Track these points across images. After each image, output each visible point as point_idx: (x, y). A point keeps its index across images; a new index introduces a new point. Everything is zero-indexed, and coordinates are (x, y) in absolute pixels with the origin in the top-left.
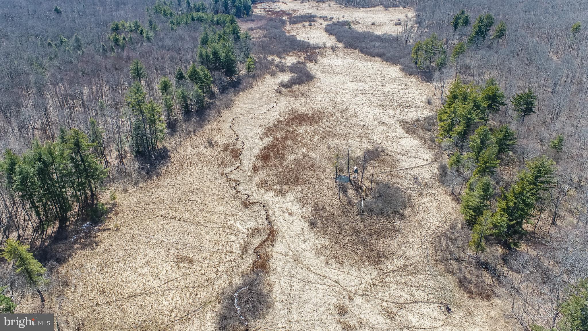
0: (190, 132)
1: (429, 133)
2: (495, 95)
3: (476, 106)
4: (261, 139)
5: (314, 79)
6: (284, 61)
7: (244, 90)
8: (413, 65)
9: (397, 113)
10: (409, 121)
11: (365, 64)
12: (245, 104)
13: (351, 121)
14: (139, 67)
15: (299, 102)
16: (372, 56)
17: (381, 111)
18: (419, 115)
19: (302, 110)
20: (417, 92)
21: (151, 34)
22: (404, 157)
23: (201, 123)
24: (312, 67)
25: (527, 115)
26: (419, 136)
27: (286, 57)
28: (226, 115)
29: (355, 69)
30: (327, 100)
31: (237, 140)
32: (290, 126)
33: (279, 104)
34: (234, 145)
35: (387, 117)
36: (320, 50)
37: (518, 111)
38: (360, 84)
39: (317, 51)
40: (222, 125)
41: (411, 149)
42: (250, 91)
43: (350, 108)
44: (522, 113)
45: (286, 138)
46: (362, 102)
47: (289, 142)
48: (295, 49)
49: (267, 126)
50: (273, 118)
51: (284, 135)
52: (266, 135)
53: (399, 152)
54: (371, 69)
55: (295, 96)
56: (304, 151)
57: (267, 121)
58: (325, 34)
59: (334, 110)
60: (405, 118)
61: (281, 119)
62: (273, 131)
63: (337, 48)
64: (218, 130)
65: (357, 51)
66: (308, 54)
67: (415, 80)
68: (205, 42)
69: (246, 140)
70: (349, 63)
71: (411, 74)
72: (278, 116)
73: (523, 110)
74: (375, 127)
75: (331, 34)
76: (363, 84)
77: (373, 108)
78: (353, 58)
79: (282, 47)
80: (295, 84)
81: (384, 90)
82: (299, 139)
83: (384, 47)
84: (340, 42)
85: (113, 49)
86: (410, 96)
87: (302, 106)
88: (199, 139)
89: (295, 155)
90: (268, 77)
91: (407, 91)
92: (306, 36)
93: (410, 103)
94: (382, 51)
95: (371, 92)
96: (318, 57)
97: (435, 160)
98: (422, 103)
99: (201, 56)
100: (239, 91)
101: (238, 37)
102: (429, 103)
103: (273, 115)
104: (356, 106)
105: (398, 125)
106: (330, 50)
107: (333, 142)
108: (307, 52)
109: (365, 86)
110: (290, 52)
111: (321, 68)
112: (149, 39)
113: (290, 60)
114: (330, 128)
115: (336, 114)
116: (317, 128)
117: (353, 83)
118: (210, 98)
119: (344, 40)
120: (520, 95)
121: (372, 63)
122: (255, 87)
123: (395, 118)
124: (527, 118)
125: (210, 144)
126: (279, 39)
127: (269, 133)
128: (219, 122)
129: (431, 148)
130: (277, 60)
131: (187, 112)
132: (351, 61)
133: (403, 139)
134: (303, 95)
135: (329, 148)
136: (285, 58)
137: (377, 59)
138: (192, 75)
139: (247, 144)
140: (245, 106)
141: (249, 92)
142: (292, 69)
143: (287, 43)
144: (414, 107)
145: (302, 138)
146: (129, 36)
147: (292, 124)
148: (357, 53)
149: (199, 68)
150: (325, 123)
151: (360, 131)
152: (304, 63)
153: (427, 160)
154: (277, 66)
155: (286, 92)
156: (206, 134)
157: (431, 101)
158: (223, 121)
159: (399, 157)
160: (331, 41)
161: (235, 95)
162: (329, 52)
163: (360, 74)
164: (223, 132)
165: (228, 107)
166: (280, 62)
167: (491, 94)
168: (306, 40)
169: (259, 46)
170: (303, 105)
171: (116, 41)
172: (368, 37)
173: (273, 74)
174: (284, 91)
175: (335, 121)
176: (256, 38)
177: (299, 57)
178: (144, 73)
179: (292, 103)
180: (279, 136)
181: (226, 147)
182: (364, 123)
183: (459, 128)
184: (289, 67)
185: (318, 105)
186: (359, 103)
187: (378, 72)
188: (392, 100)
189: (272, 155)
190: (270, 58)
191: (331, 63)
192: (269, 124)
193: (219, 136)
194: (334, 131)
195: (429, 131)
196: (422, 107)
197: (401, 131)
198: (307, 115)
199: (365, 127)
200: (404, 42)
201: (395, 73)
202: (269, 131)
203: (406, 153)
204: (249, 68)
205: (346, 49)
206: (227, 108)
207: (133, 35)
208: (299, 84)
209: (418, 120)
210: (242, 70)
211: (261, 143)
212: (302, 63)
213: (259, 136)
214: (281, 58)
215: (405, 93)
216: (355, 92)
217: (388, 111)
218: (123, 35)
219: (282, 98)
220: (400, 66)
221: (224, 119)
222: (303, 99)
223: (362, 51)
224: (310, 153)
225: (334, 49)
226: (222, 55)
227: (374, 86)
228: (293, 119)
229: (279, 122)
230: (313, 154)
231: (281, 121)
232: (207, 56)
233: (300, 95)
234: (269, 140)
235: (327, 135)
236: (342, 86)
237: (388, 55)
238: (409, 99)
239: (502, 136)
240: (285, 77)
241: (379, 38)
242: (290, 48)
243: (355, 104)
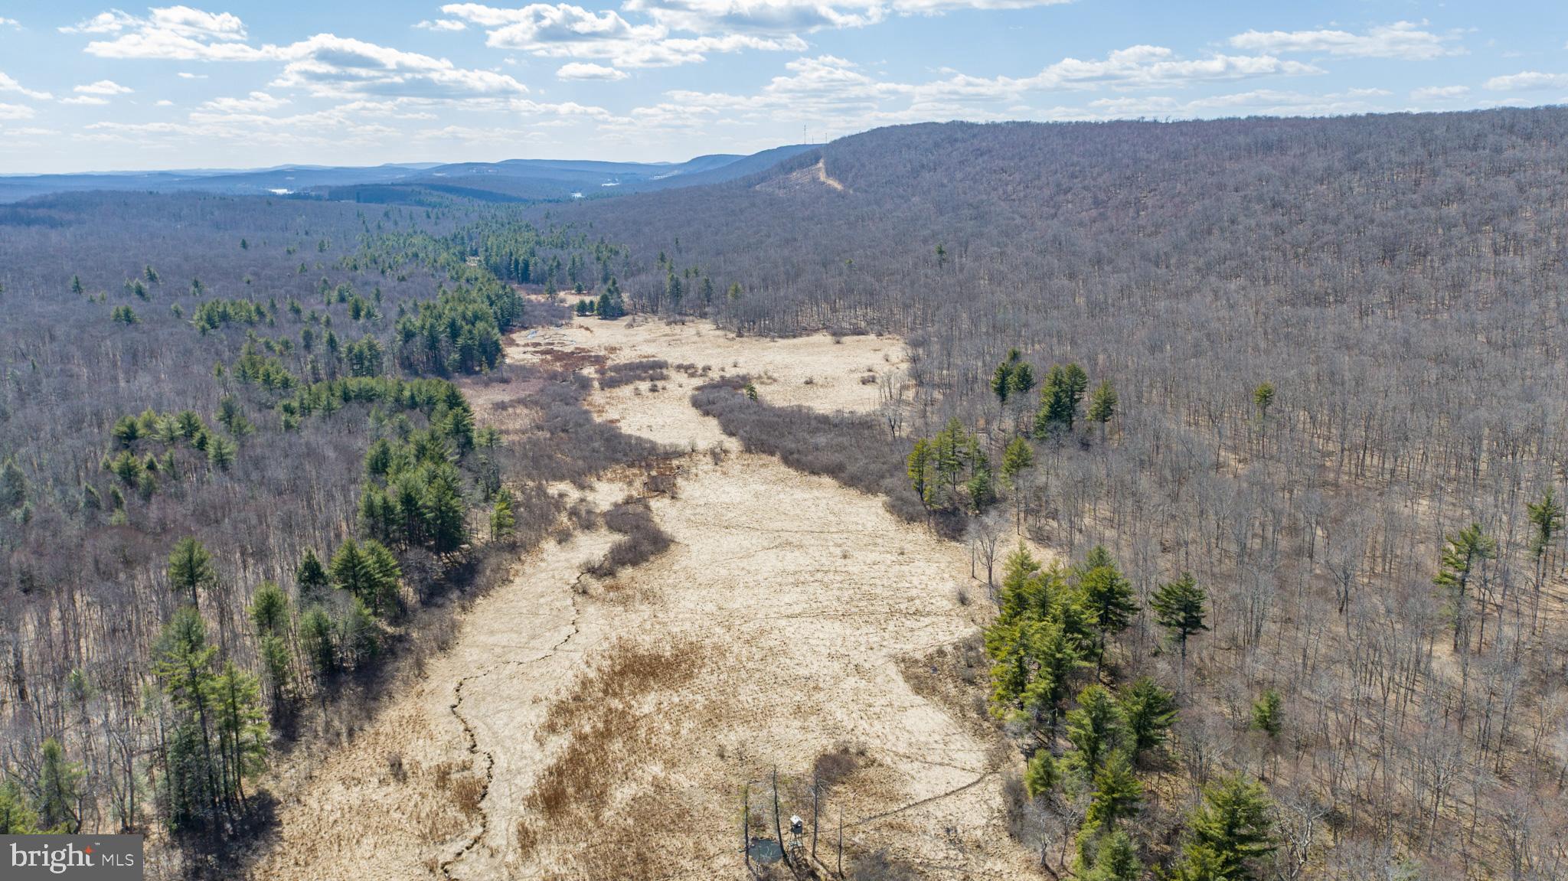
0: (338, 735)
1: (971, 690)
2: (1111, 590)
3: (1072, 625)
4: (541, 743)
5: (673, 547)
6: (590, 496)
7: (486, 590)
8: (916, 497)
9: (887, 635)
10: (919, 656)
11: (799, 494)
12: (492, 633)
13: (773, 668)
14: (196, 556)
15: (634, 619)
16: (813, 473)
17: (848, 632)
18: (941, 637)
19: (645, 644)
20: (932, 569)
21: (231, 447)
22: (916, 765)
23: (372, 704)
24: (664, 513)
26: (946, 699)
27: (597, 485)
28: (439, 667)
29: (774, 514)
30: (710, 607)
31: (473, 749)
32: (615, 695)
33: (583, 628)
34: (464, 768)
35: (863, 649)
36: (683, 461)
37: (1169, 625)
38: (789, 556)
39: (675, 463)
40: (428, 706)
41: (931, 740)
42: (503, 591)
43: (768, 628)
44: (1180, 630)
45: (606, 735)
46: (797, 609)
47: (616, 746)
48: (617, 461)
49: (554, 698)
50: (570, 673)
51: (600, 725)
52: (552, 728)
53: (901, 751)
54: (813, 508)
55: (626, 601)
56: (656, 769)
57: (552, 684)
58: (693, 413)
59: (728, 638)
60: (909, 647)
61: (592, 674)
62: (572, 713)
63: (726, 452)
64: (418, 722)
65: (775, 459)
66: (654, 473)
67: (922, 537)
68: (380, 467)
69: (498, 749)
70: (756, 496)
71: (911, 519)
72: (583, 666)
73: (1179, 624)
74: (837, 680)
75: (707, 413)
76: (797, 553)
77: (828, 624)
78: (766, 482)
79: (584, 459)
80: (623, 564)
81: (850, 569)
82: (642, 733)
83: (841, 448)
84: (731, 434)
85: (117, 497)
86: (916, 582)
87: (644, 631)
88: (365, 757)
89: (634, 785)
90: (550, 546)
91: (905, 568)
92: (646, 421)
93: (917, 602)
94: (837, 458)
95: (819, 576)
96: (680, 481)
97: (994, 768)
98: (945, 602)
99: (370, 511)
100: (474, 596)
101: (469, 442)
102: (963, 600)
103: (567, 664)
104: (783, 622)
105: (892, 670)
106: (709, 459)
107: (732, 736)
108: (649, 467)
109: (801, 560)
110: (604, 469)
111: (688, 512)
112: (222, 462)
113: (607, 494)
114: (723, 692)
115: (735, 649)
116: (686, 695)
117: (772, 553)
118: (394, 621)
119: (741, 432)
120: (1167, 588)
121: (816, 493)
122: (517, 580)
123: (885, 651)
125: (398, 771)
126: (576, 433)
127: (560, 721)
128: (419, 695)
129: (979, 733)
130: (574, 494)
131: (330, 670)
132: (763, 488)
133: (910, 712)
134: (648, 596)
135: (722, 756)
136: (592, 489)
137: (826, 480)
138: (346, 568)
139: (501, 761)
140: (491, 640)
141: (501, 593)
142: (616, 519)
143: (596, 445)
144: (928, 614)
145: (651, 730)
146: (166, 457)
147: (621, 686)
148: (775, 467)
149: (364, 549)
150: (706, 677)
151: (799, 697)
152: (642, 501)
153: (973, 770)
154: (574, 513)
155: (601, 590)
156: (382, 738)
157: (967, 595)
158: (432, 692)
159: (904, 766)
160: (708, 433)
161: (464, 609)
162: (706, 464)
163: (787, 525)
164: (432, 727)
165: (444, 646)
166: (582, 500)
167: (1101, 587)
168: (645, 435)
169: (525, 456)
170: (648, 626)
171: (128, 475)
172: (798, 420)
173: (564, 537)
174: (596, 586)
175: (733, 669)
176: (516, 432)
177: (630, 483)
178: (208, 573)
179: (617, 622)
180: (587, 729)
181: (443, 776)
182: (805, 672)
183: (1039, 683)
184: (604, 515)
185: (687, 626)
186: (789, 612)
187: (831, 518)
188: (871, 598)
189: (570, 790)
190: (555, 488)
191: (712, 498)
192: (558, 692)
193: (421, 742)
194: (732, 701)
195: (971, 682)
196: (947, 614)
197: (901, 690)
198: (658, 658)
199: (812, 684)
200: (887, 429)
201: (874, 518)
202: (563, 712)
203: (917, 755)
204: (500, 526)
205: (747, 456)
206: (441, 649)
207: (179, 453)
208: (634, 563)
209: (941, 653)
210: (480, 531)
211: (538, 756)
212: (639, 500)
213: (532, 733)
214: (582, 487)
215: (901, 576)
216: (779, 580)
217: (864, 630)
218: (149, 456)
219: (591, 610)
220: (882, 498)
221: (433, 685)
222: (646, 610)
223: (787, 461)
224: (672, 777)
225: (718, 456)
226: (428, 497)
227: (824, 560)
228: (622, 673)
229: (586, 683)
230: (681, 778)
231: (591, 681)
232: (387, 508)
233: (639, 596)
234: (560, 744)
235: (715, 716)
236: (744, 563)
237: (852, 469)
238: (914, 593)
239: (1140, 708)
240: (597, 546)
241: (824, 423)
242: (606, 458)
243: (780, 616)
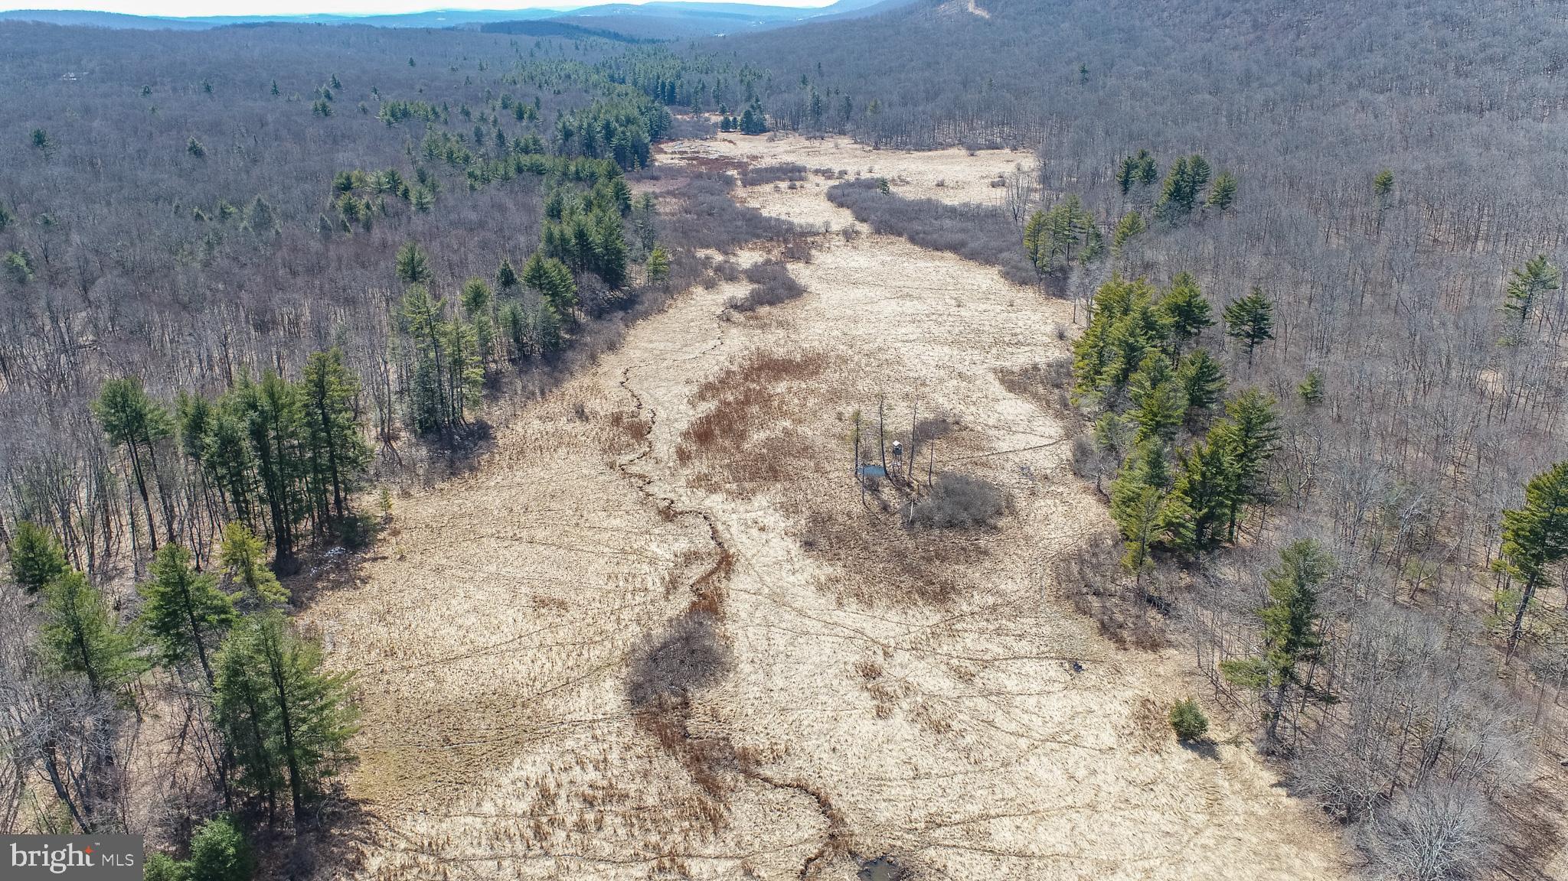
0: (533, 394)
1: (1056, 391)
2: (1189, 304)
3: (1148, 324)
4: (692, 404)
5: (805, 295)
6: (733, 259)
7: (645, 315)
8: (1030, 265)
9: (989, 356)
10: (1016, 369)
11: (921, 264)
12: (651, 342)
13: (887, 372)
14: (417, 256)
15: (771, 338)
16: (937, 249)
17: (955, 353)
18: (1037, 359)
19: (780, 353)
20: (1038, 316)
21: (428, 198)
22: (1002, 432)
23: (556, 374)
24: (797, 270)
25: (1257, 343)
26: (1035, 396)
27: (739, 252)
28: (609, 362)
29: (898, 275)
30: (835, 333)
31: (639, 406)
32: (753, 381)
33: (728, 342)
34: (633, 416)
35: (967, 363)
36: (817, 238)
37: (1238, 335)
38: (908, 304)
39: (810, 239)
40: (601, 382)
41: (1018, 419)
42: (659, 317)
43: (886, 347)
44: (1248, 341)
45: (747, 402)
46: (912, 338)
47: (755, 409)
48: (758, 237)
49: (703, 381)
50: (717, 368)
51: (741, 397)
52: (702, 397)
53: (991, 424)
54: (934, 273)
55: (763, 327)
56: (787, 424)
57: (702, 373)
58: (828, 205)
59: (850, 352)
60: (1008, 364)
61: (735, 368)
62: (718, 390)
63: (857, 233)
64: (595, 390)
65: (903, 239)
66: (790, 246)
67: (1031, 295)
68: (555, 213)
69: (659, 408)
70: (883, 264)
71: (1024, 283)
72: (727, 364)
73: (1248, 335)
74: (941, 381)
75: (841, 205)
76: (915, 302)
77: (938, 348)
78: (892, 254)
79: (728, 232)
80: (762, 304)
81: (963, 314)
82: (776, 404)
83: (963, 230)
84: (863, 220)
85: (346, 226)
86: (1020, 324)
87: (778, 345)
88: (553, 406)
89: (768, 432)
90: (699, 291)
91: (1013, 315)
92: (784, 210)
93: (1020, 337)
94: (960, 236)
95: (934, 317)
96: (813, 252)
97: (1068, 436)
98: (1044, 338)
99: (550, 239)
100: (635, 319)
101: (628, 207)
102: (1061, 336)
103: (714, 362)
104: (899, 345)
105: (991, 377)
106: (841, 237)
107: (850, 408)
108: (786, 241)
109: (919, 307)
110: (746, 241)
111: (820, 273)
112: (422, 208)
113: (747, 258)
114: (843, 384)
115: (856, 358)
116: (813, 384)
117: (893, 302)
118: (571, 331)
119: (873, 217)
120: (1240, 302)
121: (937, 263)
122: (670, 311)
123: (985, 365)
124: (1256, 349)
125: (581, 414)
126: (721, 216)
127: (709, 395)
128: (594, 375)
129: (1059, 415)
130: (718, 258)
131: (522, 359)
132: (889, 259)
133: (1001, 403)
134: (781, 324)
135: (840, 420)
136: (735, 255)
137: (948, 254)
138: (533, 277)
139: (662, 414)
140: (651, 346)
141: (657, 321)
142: (753, 275)
143: (739, 223)
144: (1029, 345)
145: (783, 402)
146: (379, 201)
147: (759, 377)
148: (902, 244)
149: (548, 263)
150: (831, 376)
151: (908, 389)
152: (781, 264)
153: (1051, 437)
154: (719, 269)
155: (742, 319)
156: (568, 397)
157: (1066, 334)
158: (605, 374)
159: (992, 432)
160: (843, 219)
161: (627, 326)
162: (839, 241)
163: (909, 283)
164: (606, 392)
165: (612, 347)
166: (726, 262)
167: (1180, 301)
168: (783, 217)
169: (675, 230)
170: (782, 342)
171: (350, 209)
172: (928, 210)
173: (710, 285)
174: (737, 316)
175: (853, 370)
176: (666, 214)
177: (769, 252)
178: (425, 272)
179: (756, 339)
180: (731, 399)
181: (616, 420)
182: (916, 375)
183: (1114, 367)
184: (746, 272)
185: (816, 343)
186: (906, 338)
187: (948, 280)
188: (978, 332)
189: (717, 432)
190: (701, 253)
191: (843, 264)
192: (706, 377)
193: (598, 401)
194: (851, 389)
195: (1058, 386)
196: (1046, 345)
197: (997, 388)
198: (790, 361)
199: (919, 382)
200: (1011, 219)
201: (989, 281)
202: (708, 390)
203: (1009, 428)
204: (656, 272)
205: (877, 236)
206: (609, 349)
207: (388, 199)
208: (771, 303)
209: (1035, 368)
210: (638, 277)
211: (691, 412)
212: (777, 263)
213: (686, 400)
214: (726, 253)
215: (1007, 321)
216: (898, 318)
217: (970, 351)
218: (366, 199)
219: (734, 331)
220: (998, 268)
221: (606, 369)
222: (781, 333)
223: (913, 240)
224: (799, 428)
225: (849, 235)
226: (596, 238)
227: (939, 307)
228: (760, 369)
229: (728, 373)
230: (807, 429)
231: (734, 372)
232: (564, 240)
233: (774, 324)
234: (709, 407)
235: (835, 396)
236: (869, 307)
237: (973, 245)
238: (1018, 331)
239: (1194, 372)
240: (741, 291)
241: (952, 212)
242: (747, 233)
243: (896, 340)
